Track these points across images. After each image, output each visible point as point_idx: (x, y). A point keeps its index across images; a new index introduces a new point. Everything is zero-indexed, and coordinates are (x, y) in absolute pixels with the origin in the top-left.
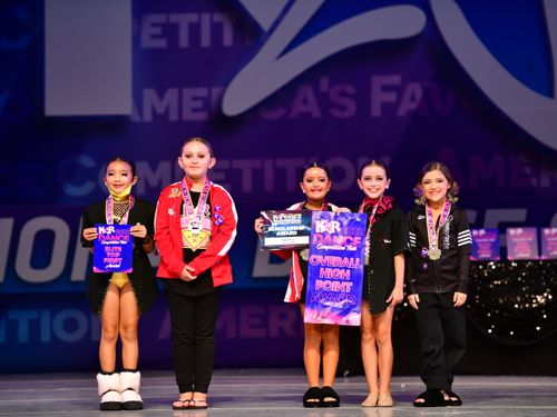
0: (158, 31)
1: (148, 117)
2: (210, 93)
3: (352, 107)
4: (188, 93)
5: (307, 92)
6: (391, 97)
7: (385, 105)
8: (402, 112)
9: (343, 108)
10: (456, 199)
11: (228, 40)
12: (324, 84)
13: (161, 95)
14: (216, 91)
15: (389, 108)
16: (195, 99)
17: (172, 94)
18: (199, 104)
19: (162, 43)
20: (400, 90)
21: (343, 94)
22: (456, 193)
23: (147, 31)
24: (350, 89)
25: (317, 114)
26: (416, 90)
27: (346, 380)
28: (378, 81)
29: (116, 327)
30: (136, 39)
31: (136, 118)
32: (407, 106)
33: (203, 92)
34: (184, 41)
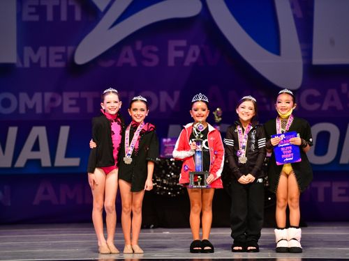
0: (33, 10)
1: (27, 65)
2: (66, 49)
3: (156, 60)
4: (53, 50)
5: (128, 50)
6: (180, 54)
7: (176, 59)
8: (187, 63)
9: (150, 60)
10: (220, 119)
11: (78, 17)
12: (139, 45)
13: (35, 51)
14: (70, 49)
15: (179, 61)
16: (57, 53)
17: (42, 50)
18: (60, 57)
19: (36, 18)
20: (186, 49)
21: (150, 52)
22: (220, 115)
23: (26, 10)
24: (155, 49)
25: (134, 64)
26: (196, 49)
27: (152, 231)
28: (172, 44)
29: (286, 199)
30: (19, 15)
31: (20, 65)
32: (190, 60)
33: (62, 49)
34: (50, 17)
